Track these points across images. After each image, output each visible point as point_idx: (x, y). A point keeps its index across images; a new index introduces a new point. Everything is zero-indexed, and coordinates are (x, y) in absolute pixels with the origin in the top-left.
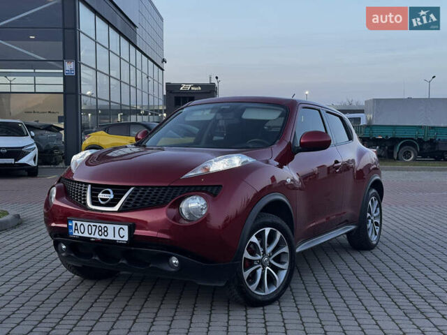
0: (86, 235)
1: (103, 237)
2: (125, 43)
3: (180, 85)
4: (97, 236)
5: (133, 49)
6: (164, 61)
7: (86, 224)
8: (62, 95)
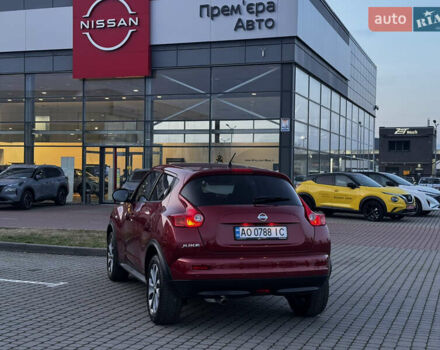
2: (335, 96)
3: (395, 130)
5: (343, 100)
6: (376, 108)
8: (278, 149)
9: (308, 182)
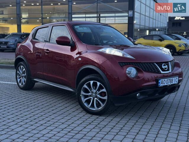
0: (166, 84)
1: (171, 84)
2: (152, 1)
3: (175, 18)
4: (169, 84)
7: (166, 80)
8: (127, 24)
9: (141, 39)
